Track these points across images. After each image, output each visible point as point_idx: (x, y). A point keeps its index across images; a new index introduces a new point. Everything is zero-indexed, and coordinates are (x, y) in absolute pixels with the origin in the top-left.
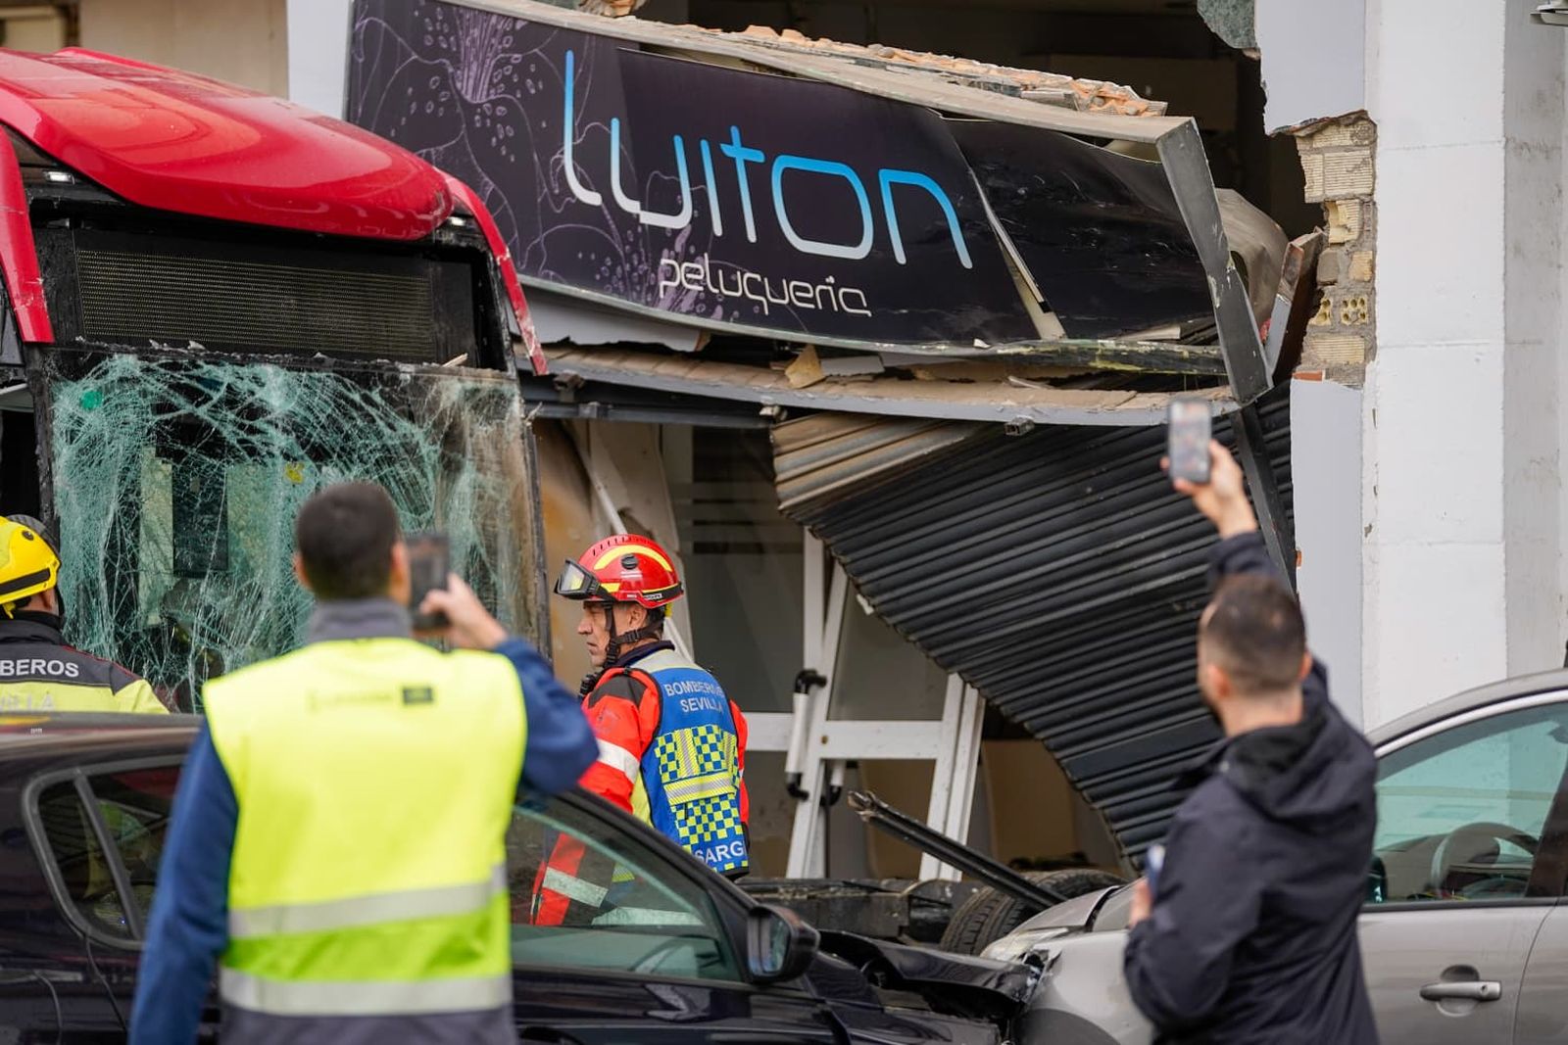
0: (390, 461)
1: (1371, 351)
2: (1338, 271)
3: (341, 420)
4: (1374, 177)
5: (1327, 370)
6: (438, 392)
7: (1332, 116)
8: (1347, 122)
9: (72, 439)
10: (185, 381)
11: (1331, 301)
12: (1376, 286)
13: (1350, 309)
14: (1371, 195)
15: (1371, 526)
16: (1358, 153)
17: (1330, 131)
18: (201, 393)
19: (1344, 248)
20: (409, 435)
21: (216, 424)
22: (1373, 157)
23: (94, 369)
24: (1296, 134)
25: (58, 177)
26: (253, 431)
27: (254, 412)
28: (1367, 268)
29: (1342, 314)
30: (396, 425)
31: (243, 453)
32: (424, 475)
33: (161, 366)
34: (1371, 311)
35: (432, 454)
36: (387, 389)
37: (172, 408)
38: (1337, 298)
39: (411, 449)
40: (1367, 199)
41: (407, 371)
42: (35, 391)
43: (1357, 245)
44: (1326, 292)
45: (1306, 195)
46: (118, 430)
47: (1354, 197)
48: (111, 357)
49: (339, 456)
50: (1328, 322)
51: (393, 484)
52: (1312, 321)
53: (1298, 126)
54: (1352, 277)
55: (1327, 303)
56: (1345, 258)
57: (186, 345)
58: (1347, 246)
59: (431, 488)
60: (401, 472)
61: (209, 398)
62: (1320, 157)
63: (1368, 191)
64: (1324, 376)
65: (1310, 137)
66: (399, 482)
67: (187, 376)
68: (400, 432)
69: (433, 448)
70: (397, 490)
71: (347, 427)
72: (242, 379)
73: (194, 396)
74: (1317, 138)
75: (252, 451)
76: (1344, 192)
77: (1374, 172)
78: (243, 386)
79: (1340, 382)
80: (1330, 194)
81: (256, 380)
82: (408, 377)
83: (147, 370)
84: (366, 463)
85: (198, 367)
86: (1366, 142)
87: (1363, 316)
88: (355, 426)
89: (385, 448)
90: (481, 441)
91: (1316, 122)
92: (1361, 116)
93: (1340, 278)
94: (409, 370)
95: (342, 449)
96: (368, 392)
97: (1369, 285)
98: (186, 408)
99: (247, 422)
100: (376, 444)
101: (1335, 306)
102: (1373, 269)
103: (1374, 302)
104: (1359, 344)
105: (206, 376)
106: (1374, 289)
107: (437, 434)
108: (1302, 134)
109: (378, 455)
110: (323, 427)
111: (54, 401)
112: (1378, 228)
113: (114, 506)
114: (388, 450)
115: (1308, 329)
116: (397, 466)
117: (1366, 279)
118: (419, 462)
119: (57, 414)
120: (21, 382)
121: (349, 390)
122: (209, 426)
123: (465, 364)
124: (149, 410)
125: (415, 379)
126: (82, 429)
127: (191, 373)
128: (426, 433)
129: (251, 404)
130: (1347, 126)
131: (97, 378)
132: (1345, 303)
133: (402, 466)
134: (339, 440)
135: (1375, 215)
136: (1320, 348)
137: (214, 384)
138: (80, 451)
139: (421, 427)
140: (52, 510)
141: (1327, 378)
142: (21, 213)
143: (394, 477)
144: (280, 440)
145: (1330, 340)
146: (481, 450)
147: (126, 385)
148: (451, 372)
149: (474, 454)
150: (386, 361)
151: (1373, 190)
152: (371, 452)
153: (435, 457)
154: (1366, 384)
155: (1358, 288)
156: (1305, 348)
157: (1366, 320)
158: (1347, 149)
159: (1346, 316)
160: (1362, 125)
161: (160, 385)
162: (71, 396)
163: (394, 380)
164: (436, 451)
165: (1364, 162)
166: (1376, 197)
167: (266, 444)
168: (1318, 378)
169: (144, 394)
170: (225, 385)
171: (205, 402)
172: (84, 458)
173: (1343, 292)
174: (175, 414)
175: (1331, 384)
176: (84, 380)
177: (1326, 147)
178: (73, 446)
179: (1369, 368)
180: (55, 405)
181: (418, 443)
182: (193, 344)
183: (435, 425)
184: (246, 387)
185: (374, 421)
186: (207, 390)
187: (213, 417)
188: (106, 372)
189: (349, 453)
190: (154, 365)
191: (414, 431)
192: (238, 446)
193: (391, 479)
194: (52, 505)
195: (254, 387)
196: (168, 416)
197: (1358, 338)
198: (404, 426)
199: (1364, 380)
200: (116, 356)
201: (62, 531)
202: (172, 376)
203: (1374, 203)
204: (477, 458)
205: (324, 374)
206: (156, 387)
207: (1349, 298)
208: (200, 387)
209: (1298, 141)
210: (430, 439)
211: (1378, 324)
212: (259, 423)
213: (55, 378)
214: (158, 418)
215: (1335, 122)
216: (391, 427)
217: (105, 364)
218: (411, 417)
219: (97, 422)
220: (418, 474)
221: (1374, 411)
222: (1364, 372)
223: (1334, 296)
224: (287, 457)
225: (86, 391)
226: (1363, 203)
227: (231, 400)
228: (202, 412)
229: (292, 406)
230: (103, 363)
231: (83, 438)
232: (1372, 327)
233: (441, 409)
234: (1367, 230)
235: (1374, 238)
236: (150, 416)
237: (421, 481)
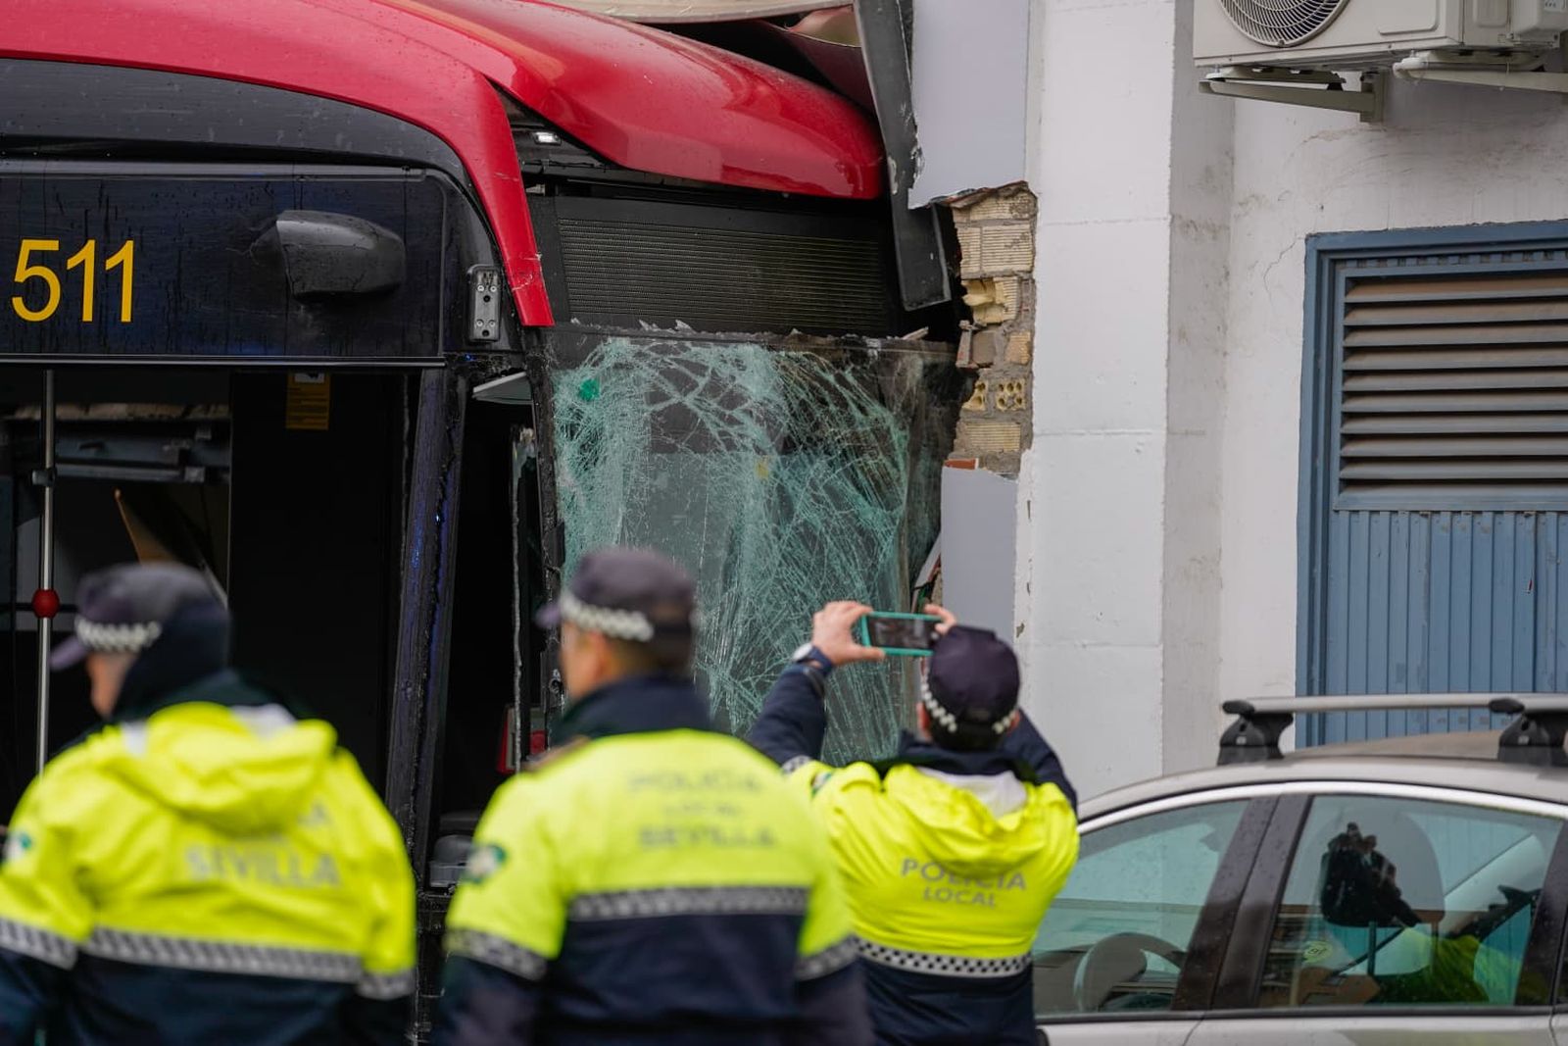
0: (859, 451)
1: (1027, 439)
2: (995, 354)
3: (814, 406)
4: (1034, 252)
5: (981, 458)
6: (904, 370)
7: (991, 187)
8: (1007, 194)
9: (572, 434)
10: (675, 366)
11: (987, 384)
12: (1033, 369)
13: (1007, 393)
14: (1030, 272)
15: (1023, 626)
16: (1016, 227)
17: (989, 203)
18: (687, 380)
19: (1000, 328)
20: (881, 421)
21: (700, 414)
22: (1033, 231)
23: (591, 355)
24: (953, 205)
25: (545, 137)
26: (732, 421)
27: (733, 400)
28: (1024, 350)
29: (997, 398)
30: (868, 408)
31: (722, 447)
32: (895, 465)
33: (652, 349)
34: (1028, 396)
35: (903, 440)
36: (859, 368)
37: (665, 397)
38: (993, 381)
39: (882, 435)
40: (1025, 277)
41: (874, 346)
42: (534, 381)
43: (1014, 325)
44: (981, 375)
45: (962, 270)
46: (618, 423)
47: (1013, 274)
48: (605, 341)
49: (805, 449)
50: (982, 407)
51: (861, 476)
52: (967, 405)
53: (954, 197)
54: (1008, 359)
55: (982, 387)
56: (1002, 338)
57: (673, 326)
58: (1004, 326)
59: (902, 481)
60: (870, 462)
61: (695, 385)
62: (978, 230)
63: (1027, 268)
64: (977, 464)
65: (967, 209)
66: (868, 473)
67: (675, 360)
68: (873, 415)
69: (904, 433)
70: (865, 483)
71: (818, 414)
72: (725, 362)
73: (684, 384)
74: (975, 210)
75: (730, 445)
76: (1001, 268)
77: (1034, 248)
78: (725, 371)
79: (994, 471)
80: (988, 269)
81: (738, 363)
82: (876, 353)
83: (639, 355)
84: (830, 455)
85: (685, 349)
86: (1027, 216)
87: (1020, 401)
88: (827, 412)
89: (856, 436)
90: (936, 424)
91: (975, 193)
92: (1021, 188)
93: (996, 360)
94: (876, 345)
95: (809, 439)
96: (841, 372)
97: (1026, 368)
98: (676, 398)
99: (728, 412)
100: (845, 431)
101: (990, 390)
102: (1030, 352)
103: (1031, 386)
104: (1015, 430)
105: (694, 360)
106: (1031, 372)
107: (906, 417)
108: (959, 205)
109: (846, 444)
110: (794, 415)
111: (554, 392)
112: (1037, 307)
113: (622, 510)
114: (858, 439)
115: (962, 414)
116: (867, 456)
117: (1024, 361)
118: (888, 450)
119: (558, 406)
120: (521, 370)
121: (824, 370)
122: (695, 416)
123: (925, 338)
124: (644, 399)
125: (882, 355)
126: (581, 423)
127: (680, 357)
128: (896, 416)
129: (732, 392)
130: (1006, 198)
131: (594, 365)
132: (1001, 387)
133: (871, 455)
134: (808, 429)
135: (1034, 294)
136: (973, 434)
137: (700, 369)
138: (583, 446)
139: (891, 410)
140: (556, 514)
141: (981, 466)
142: (516, 180)
143: (862, 468)
144: (755, 431)
145: (984, 426)
146: (935, 434)
147: (621, 372)
148: (913, 346)
149: (929, 439)
150: (854, 335)
151: (1033, 266)
152: (839, 441)
153: (905, 444)
154: (1022, 474)
155: (1014, 372)
156: (958, 434)
157: (1023, 405)
158: (1006, 223)
159: (1002, 401)
160: (1023, 197)
161: (652, 371)
162: (570, 385)
163: (864, 357)
164: (905, 437)
165: (1024, 237)
166: (1035, 275)
167: (741, 436)
168: (971, 466)
169: (637, 382)
170: (710, 370)
171: (692, 389)
172: (588, 455)
173: (996, 375)
174: (666, 404)
175: (986, 473)
176: (581, 368)
177: (984, 220)
178: (574, 442)
179: (1024, 457)
180: (556, 396)
181: (889, 428)
182: (680, 324)
183: (904, 408)
184: (728, 372)
185: (846, 405)
186: (693, 376)
187: (698, 407)
188: (601, 358)
189: (816, 445)
190: (645, 349)
191: (885, 415)
192: (718, 438)
193: (859, 472)
194: (555, 509)
195: (735, 371)
196: (659, 407)
197: (1014, 425)
198: (876, 410)
199: (1019, 469)
200: (610, 340)
201: (567, 538)
202: (663, 361)
203: (1033, 281)
204: (931, 443)
205: (802, 353)
206: (646, 372)
207: (1006, 382)
208: (688, 372)
209: (955, 213)
210: (900, 424)
211: (1034, 409)
212: (737, 413)
213: (553, 365)
214: (651, 409)
215: (994, 193)
216: (862, 409)
217: (601, 348)
218: (882, 400)
219: (595, 415)
220: (888, 464)
221: (1029, 503)
222: (1019, 461)
223: (989, 379)
224: (758, 450)
225: (585, 380)
226: (1021, 281)
227: (714, 388)
228: (689, 401)
229: (767, 393)
230: (598, 347)
231: (583, 434)
232: (1028, 413)
233: (908, 388)
234: (1026, 308)
235: (1033, 319)
236: (645, 407)
237: (892, 471)
